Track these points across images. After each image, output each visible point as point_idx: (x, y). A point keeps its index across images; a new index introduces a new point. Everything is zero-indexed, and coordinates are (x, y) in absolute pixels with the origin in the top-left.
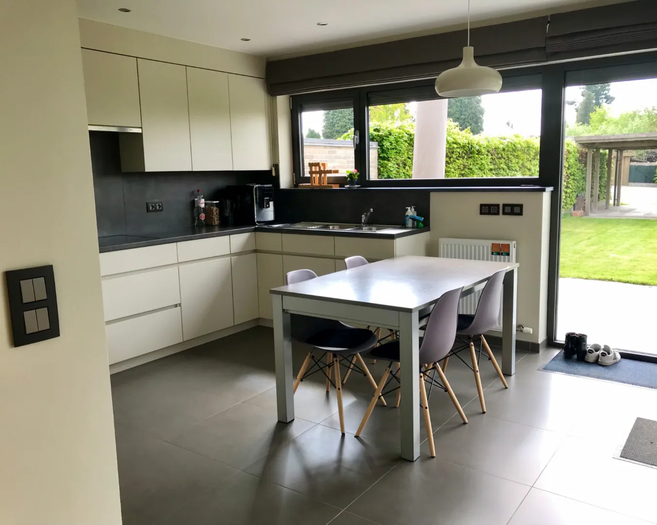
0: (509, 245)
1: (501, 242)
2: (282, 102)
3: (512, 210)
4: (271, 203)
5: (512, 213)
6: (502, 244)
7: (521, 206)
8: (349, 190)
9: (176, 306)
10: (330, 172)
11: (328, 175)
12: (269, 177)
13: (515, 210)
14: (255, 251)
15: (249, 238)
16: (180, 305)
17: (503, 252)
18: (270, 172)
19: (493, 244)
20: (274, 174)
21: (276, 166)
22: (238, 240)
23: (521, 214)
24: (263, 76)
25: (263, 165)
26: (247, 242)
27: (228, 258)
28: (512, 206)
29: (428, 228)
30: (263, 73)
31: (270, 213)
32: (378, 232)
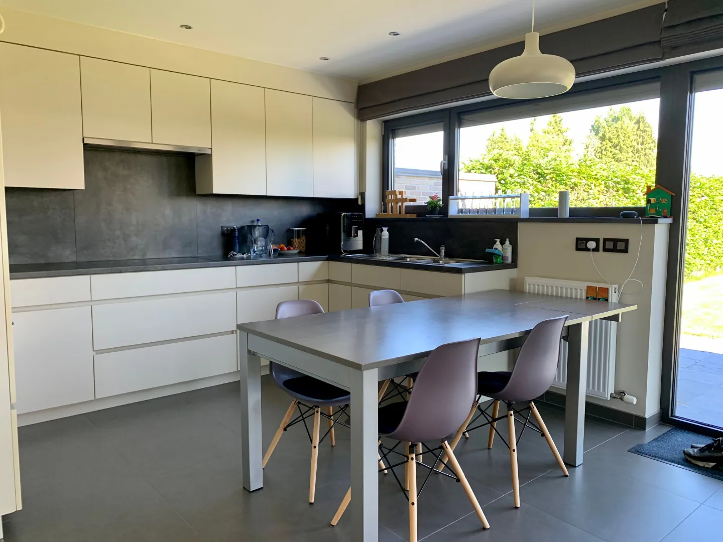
0: (608, 289)
1: (598, 285)
2: (372, 127)
3: (615, 245)
4: (360, 233)
5: (615, 250)
6: (599, 288)
7: (626, 241)
8: (429, 221)
9: (232, 332)
12: (355, 205)
13: (618, 246)
14: (329, 281)
15: (322, 266)
16: (236, 332)
17: (600, 297)
18: (356, 200)
19: (588, 287)
20: (360, 203)
21: (363, 195)
22: (310, 268)
23: (626, 251)
25: (349, 192)
26: (319, 269)
27: (295, 287)
28: (615, 241)
29: (514, 264)
30: (353, 97)
31: (358, 242)
32: (447, 265)
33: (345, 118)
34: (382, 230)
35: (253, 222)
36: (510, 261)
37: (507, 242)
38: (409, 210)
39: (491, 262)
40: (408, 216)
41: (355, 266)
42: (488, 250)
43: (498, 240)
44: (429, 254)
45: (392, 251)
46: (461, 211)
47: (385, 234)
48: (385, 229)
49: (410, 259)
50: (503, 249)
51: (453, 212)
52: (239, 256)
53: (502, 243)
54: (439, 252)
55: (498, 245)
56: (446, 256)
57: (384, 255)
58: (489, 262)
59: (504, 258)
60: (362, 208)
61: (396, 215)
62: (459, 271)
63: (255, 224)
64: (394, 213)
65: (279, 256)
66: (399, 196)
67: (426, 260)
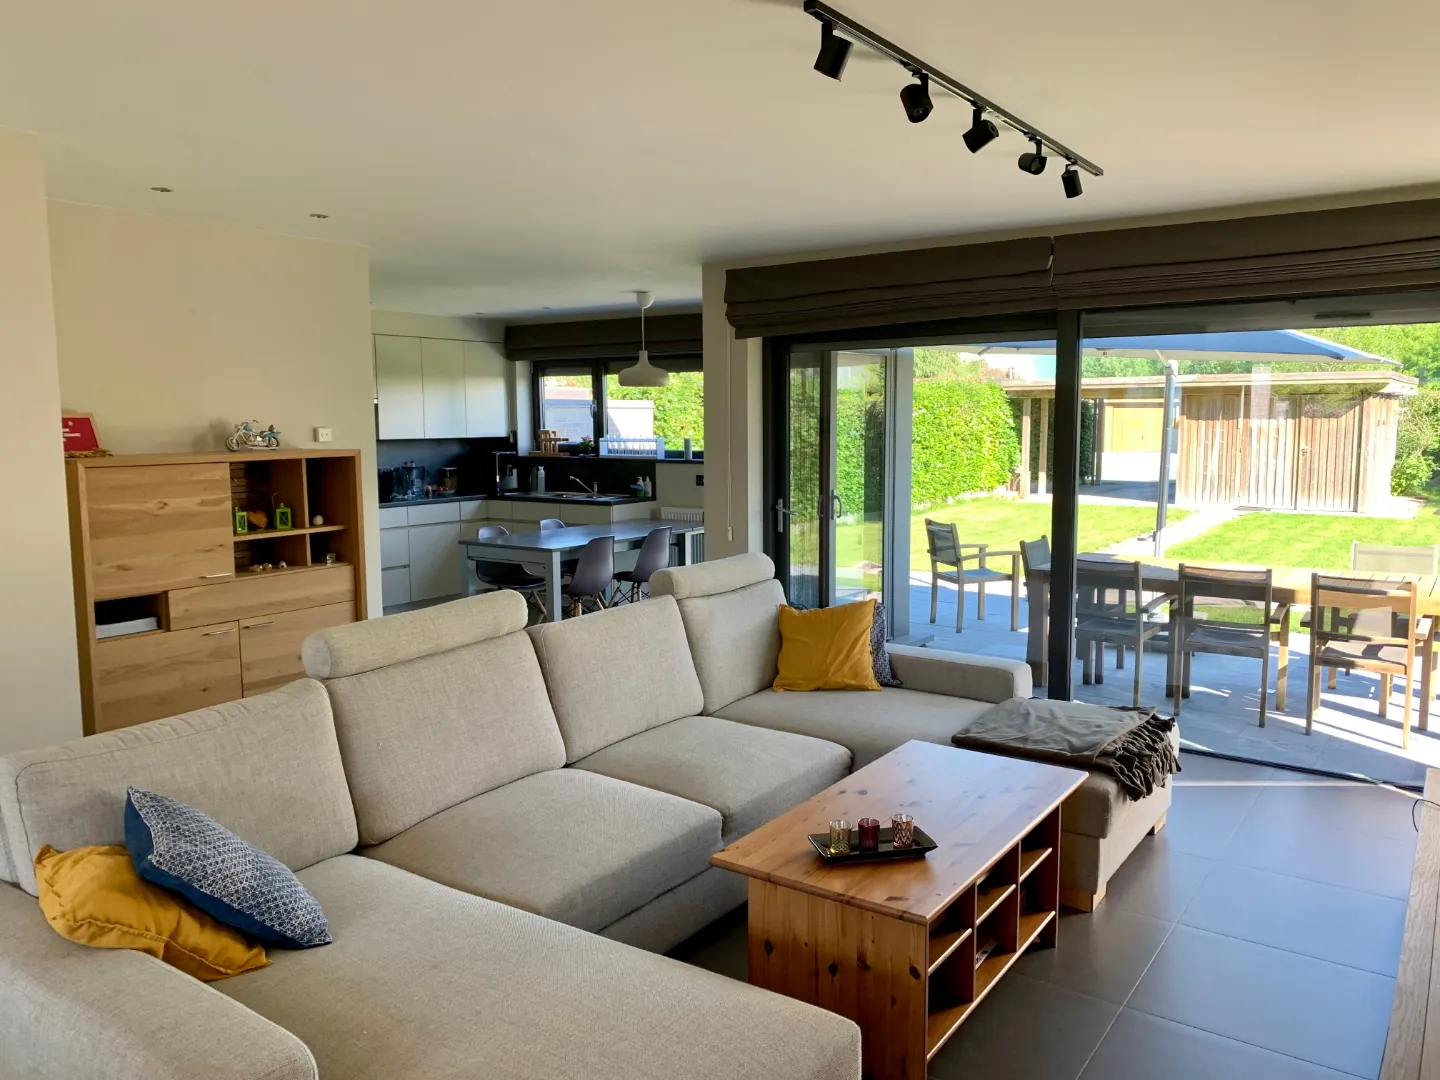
2: (522, 368)
4: (515, 471)
8: (582, 459)
9: (405, 567)
10: (559, 440)
11: (558, 443)
12: (508, 443)
14: (488, 519)
15: (480, 505)
16: (409, 566)
18: (507, 438)
20: (512, 440)
21: (515, 433)
22: (470, 507)
24: (502, 340)
25: (500, 430)
26: (479, 509)
27: (457, 526)
29: (654, 498)
30: (501, 339)
31: (513, 482)
32: (599, 499)
33: (495, 359)
34: (538, 470)
35: (406, 463)
36: (650, 495)
37: (648, 479)
38: (563, 449)
39: (636, 496)
40: (562, 455)
41: (515, 503)
42: (632, 486)
43: (641, 478)
44: (583, 490)
45: (548, 488)
46: (610, 451)
47: (542, 471)
48: (541, 469)
49: (567, 495)
50: (643, 484)
51: (603, 452)
52: (401, 497)
53: (644, 480)
54: (592, 489)
55: (641, 482)
56: (598, 492)
57: (541, 493)
58: (634, 496)
59: (646, 493)
60: (514, 446)
61: (551, 453)
62: (608, 504)
63: (409, 465)
64: (548, 451)
65: (439, 497)
66: (552, 436)
67: (582, 497)
